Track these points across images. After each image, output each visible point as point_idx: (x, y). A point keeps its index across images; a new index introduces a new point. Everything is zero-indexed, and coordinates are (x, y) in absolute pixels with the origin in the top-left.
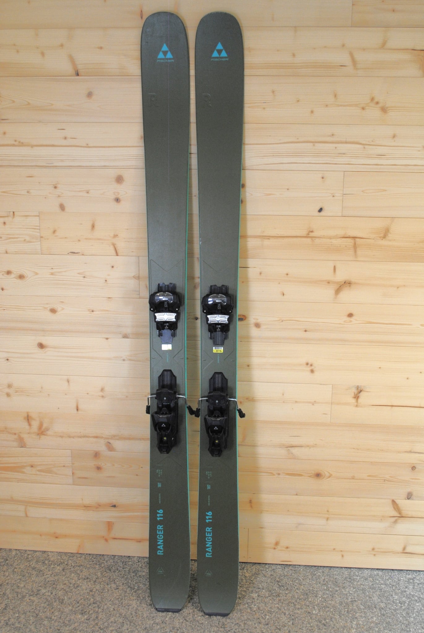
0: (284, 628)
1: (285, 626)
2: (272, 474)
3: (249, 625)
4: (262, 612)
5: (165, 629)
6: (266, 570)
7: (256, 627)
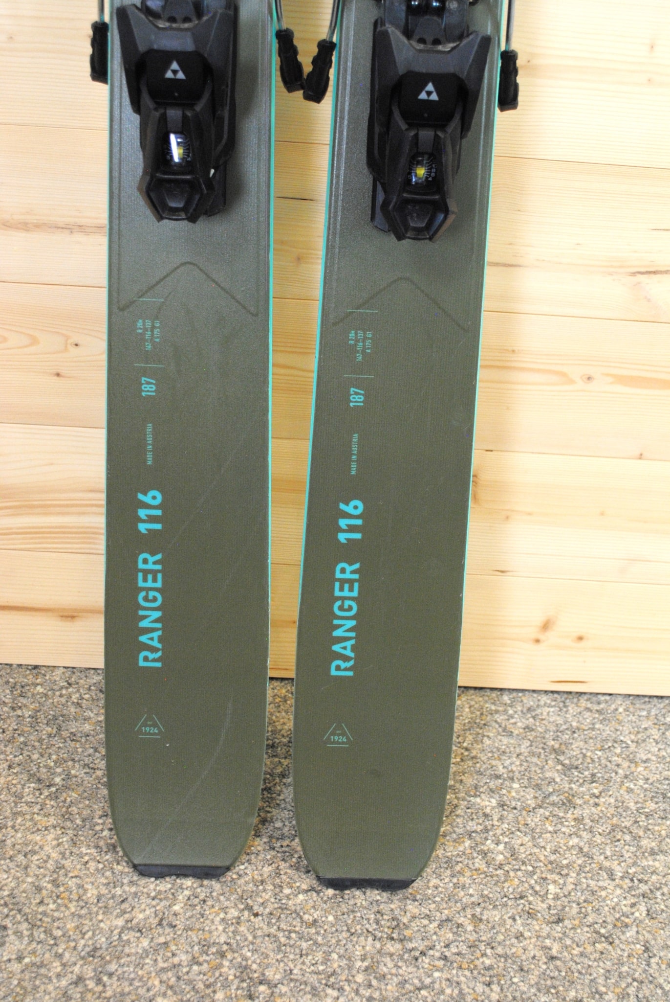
0: (623, 933)
1: (627, 926)
2: (565, 378)
3: (493, 927)
4: (530, 868)
5: (170, 954)
6: (506, 711)
7: (522, 935)
